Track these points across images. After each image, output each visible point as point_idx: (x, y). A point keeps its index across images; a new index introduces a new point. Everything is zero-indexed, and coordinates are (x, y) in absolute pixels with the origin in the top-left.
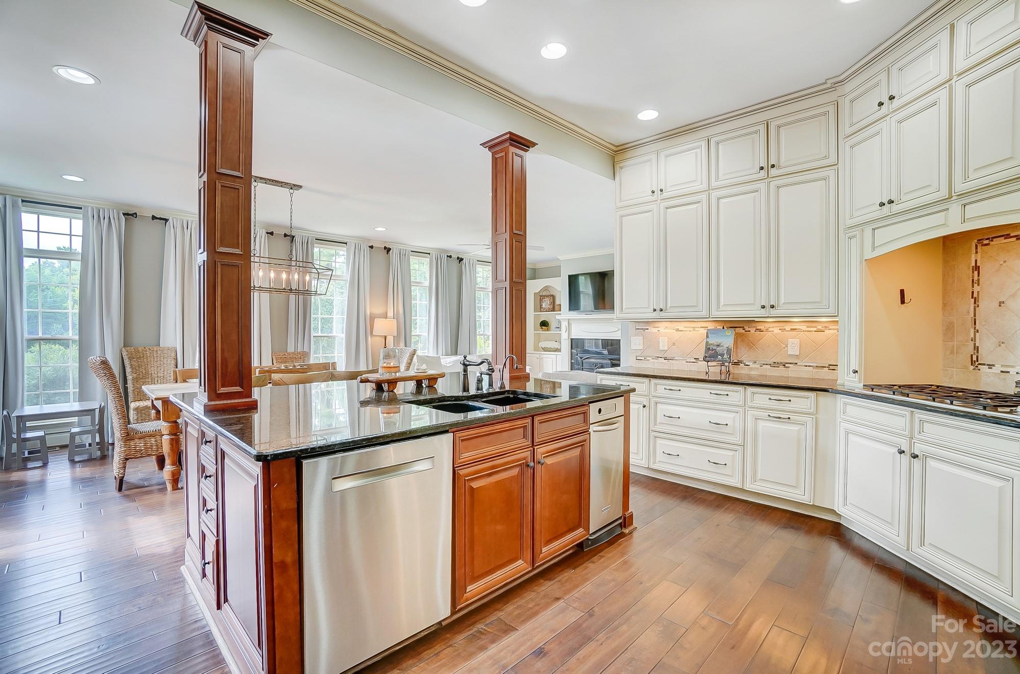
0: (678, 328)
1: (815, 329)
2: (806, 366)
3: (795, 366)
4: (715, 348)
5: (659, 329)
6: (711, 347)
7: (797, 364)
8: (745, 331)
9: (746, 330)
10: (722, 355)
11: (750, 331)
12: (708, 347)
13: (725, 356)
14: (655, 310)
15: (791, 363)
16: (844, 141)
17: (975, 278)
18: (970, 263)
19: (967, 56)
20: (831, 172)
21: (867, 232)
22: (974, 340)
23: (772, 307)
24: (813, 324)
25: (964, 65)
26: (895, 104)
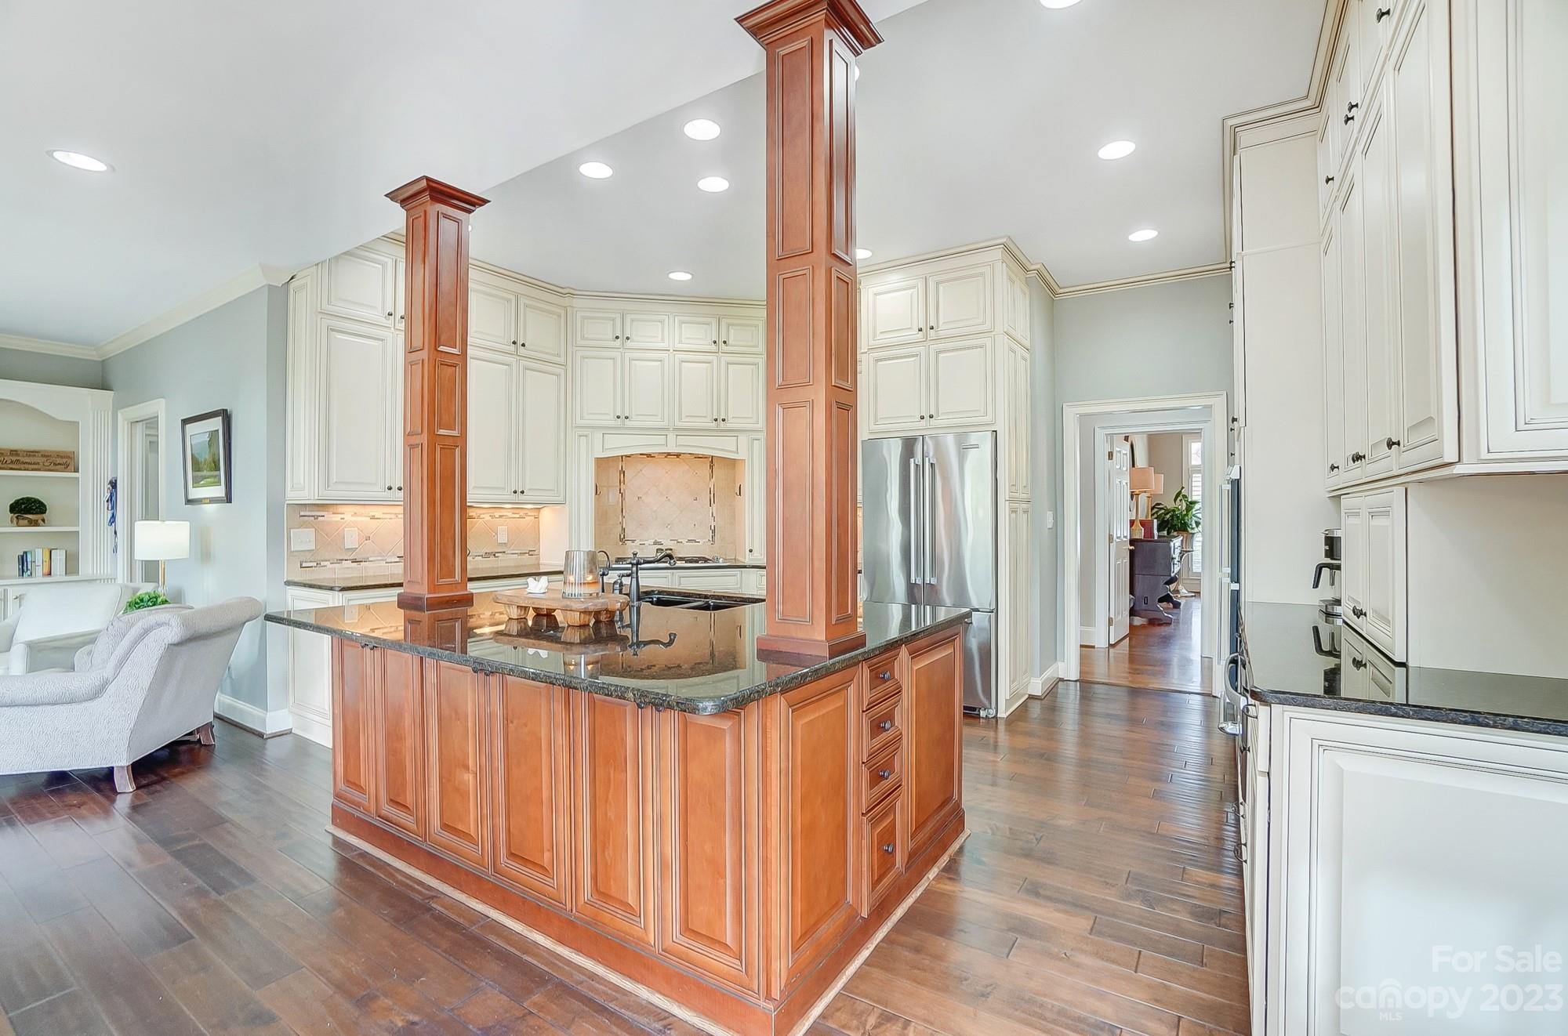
0: (373, 514)
1: (518, 516)
2: (512, 554)
3: (504, 555)
5: (342, 516)
7: (505, 552)
14: (390, 488)
15: (500, 553)
16: (575, 349)
17: (622, 479)
18: (618, 468)
19: (680, 342)
20: (560, 370)
21: (598, 435)
22: (622, 523)
23: (522, 492)
24: (517, 511)
25: (679, 346)
26: (629, 344)
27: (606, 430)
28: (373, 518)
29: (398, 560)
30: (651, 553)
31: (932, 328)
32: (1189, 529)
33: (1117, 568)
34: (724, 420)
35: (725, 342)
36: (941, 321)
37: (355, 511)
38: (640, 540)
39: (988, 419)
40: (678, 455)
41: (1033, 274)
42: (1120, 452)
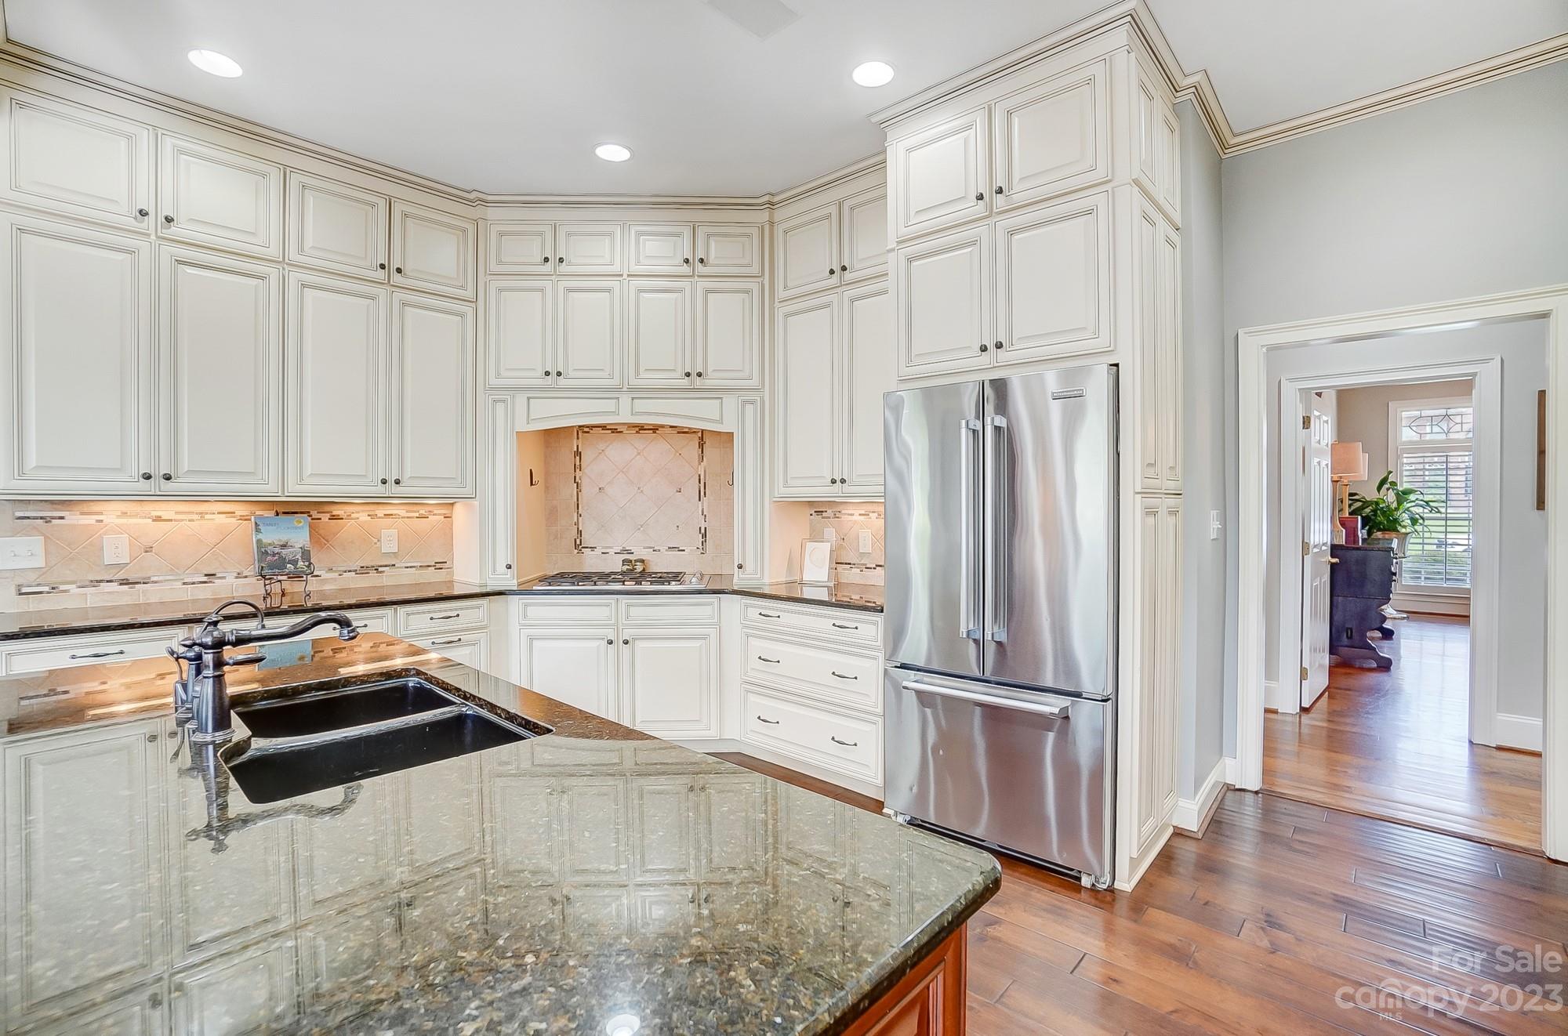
1: (417, 515)
2: (407, 567)
3: (393, 570)
4: (277, 550)
5: (99, 517)
6: (270, 549)
7: (394, 565)
8: (312, 519)
9: (313, 517)
10: (294, 562)
11: (320, 519)
12: (263, 550)
13: (300, 563)
14: (148, 476)
15: (386, 566)
16: (489, 278)
17: (578, 463)
18: (572, 448)
19: (638, 263)
20: (468, 310)
21: (521, 400)
22: (577, 524)
23: (397, 482)
24: (415, 508)
25: (636, 269)
26: (563, 268)
27: (532, 393)
28: (158, 519)
29: (205, 579)
30: (616, 565)
31: (1000, 191)
32: (1399, 528)
33: (1315, 591)
34: (699, 375)
35: (702, 261)
36: (1016, 177)
37: (124, 510)
38: (603, 548)
39: (1101, 343)
40: (655, 429)
41: (1188, 95)
42: (1319, 417)
